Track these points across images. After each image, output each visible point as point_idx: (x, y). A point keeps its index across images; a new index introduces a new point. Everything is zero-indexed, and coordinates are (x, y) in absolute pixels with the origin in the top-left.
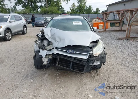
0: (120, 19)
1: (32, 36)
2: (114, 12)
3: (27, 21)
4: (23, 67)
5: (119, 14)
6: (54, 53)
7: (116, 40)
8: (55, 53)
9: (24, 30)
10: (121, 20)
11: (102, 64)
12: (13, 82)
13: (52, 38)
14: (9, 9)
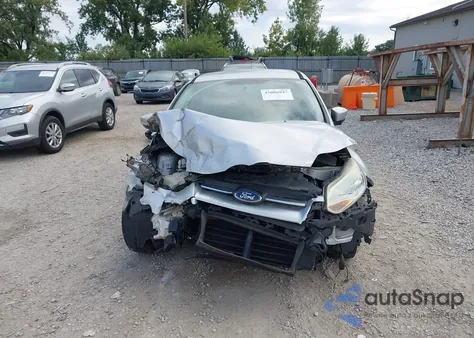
0: (436, 71)
1: (132, 135)
2: (416, 51)
3: (119, 83)
4: (90, 246)
5: (433, 56)
6: (190, 200)
7: (420, 148)
8: (194, 202)
9: (104, 115)
10: (442, 76)
11: (363, 239)
12: (53, 300)
13: (184, 142)
14: (61, 47)
